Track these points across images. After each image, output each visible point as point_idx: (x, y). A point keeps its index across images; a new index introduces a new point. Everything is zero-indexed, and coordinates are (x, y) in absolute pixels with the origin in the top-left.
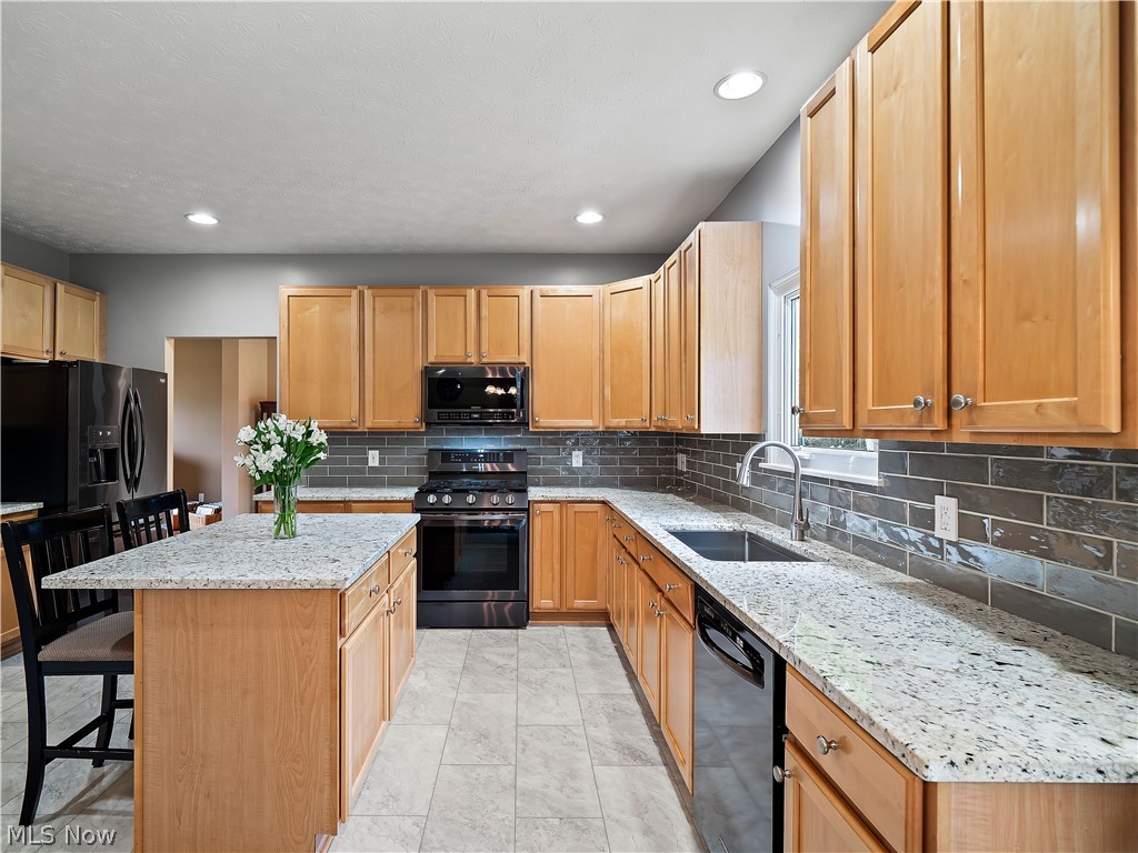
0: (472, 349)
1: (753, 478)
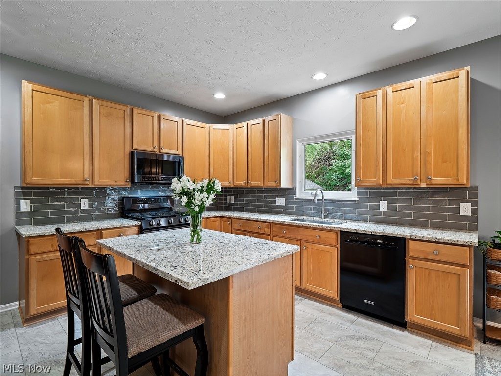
0: (156, 145)
1: (287, 202)
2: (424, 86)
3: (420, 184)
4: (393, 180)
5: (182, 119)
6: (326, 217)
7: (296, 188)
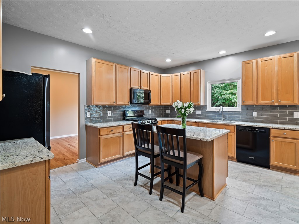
0: (139, 84)
1: (201, 113)
2: (277, 59)
3: (275, 104)
4: (261, 102)
5: (149, 72)
6: (224, 120)
7: (207, 106)
